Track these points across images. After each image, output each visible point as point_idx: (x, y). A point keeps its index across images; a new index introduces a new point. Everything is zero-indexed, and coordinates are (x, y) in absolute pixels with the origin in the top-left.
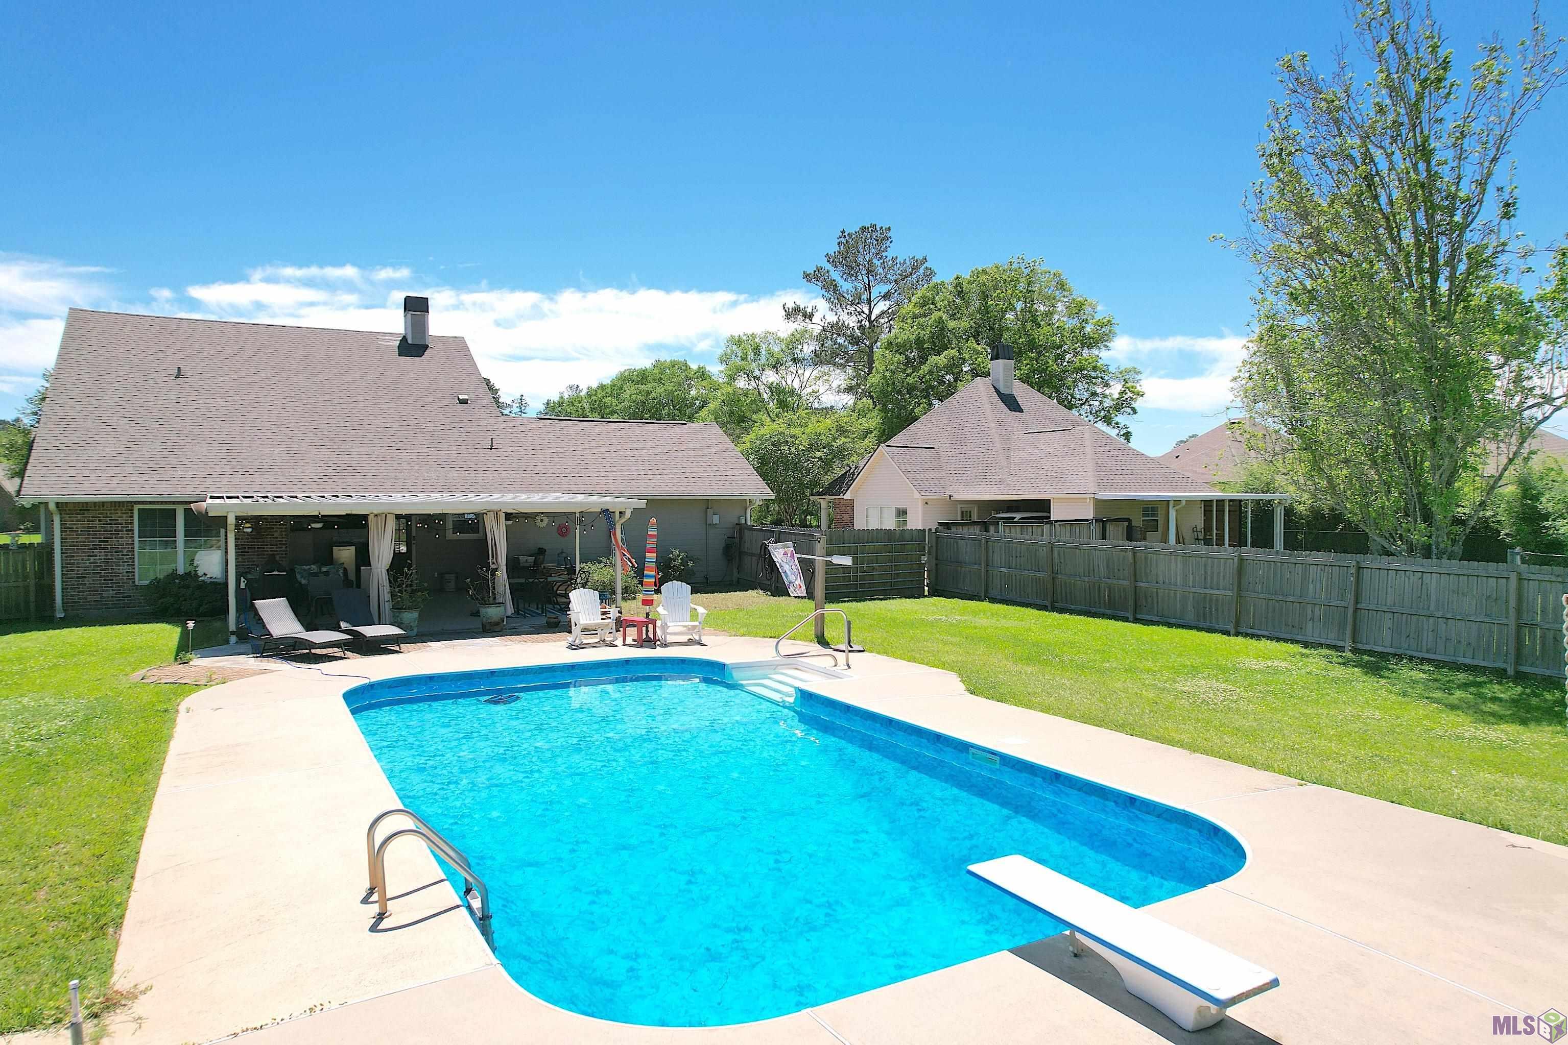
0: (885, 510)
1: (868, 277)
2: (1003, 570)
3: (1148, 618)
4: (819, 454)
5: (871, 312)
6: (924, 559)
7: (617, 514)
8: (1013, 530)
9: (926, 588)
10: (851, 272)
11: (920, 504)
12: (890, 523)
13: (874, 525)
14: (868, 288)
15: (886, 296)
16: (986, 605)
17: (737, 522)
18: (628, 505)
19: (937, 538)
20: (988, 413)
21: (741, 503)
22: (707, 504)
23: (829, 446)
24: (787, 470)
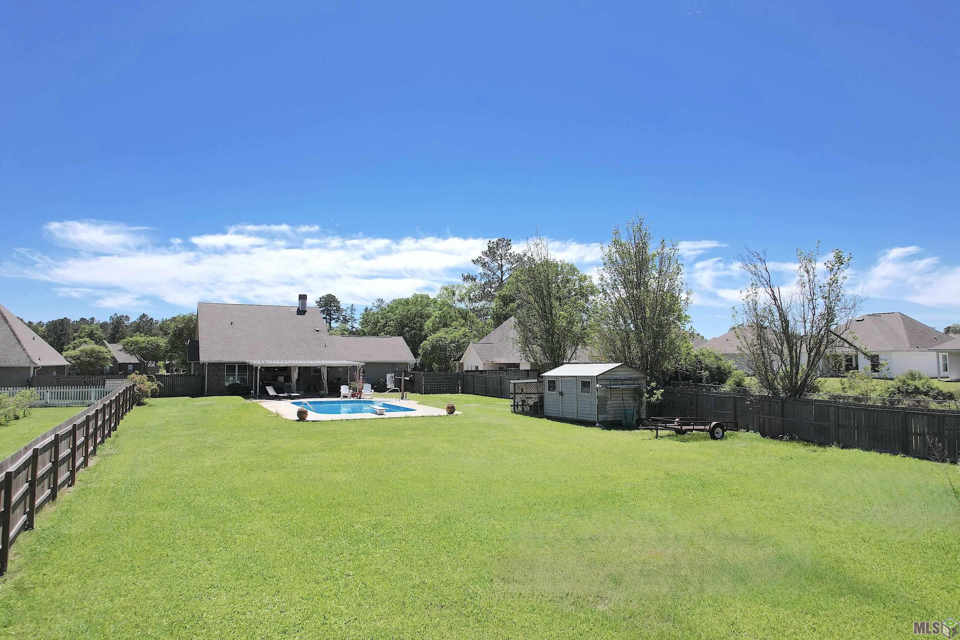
1: (501, 261)
5: (502, 277)
6: (459, 382)
7: (357, 367)
9: (460, 391)
10: (494, 259)
11: (482, 364)
14: (502, 266)
15: (510, 270)
18: (360, 364)
19: (463, 375)
21: (406, 364)
22: (394, 364)
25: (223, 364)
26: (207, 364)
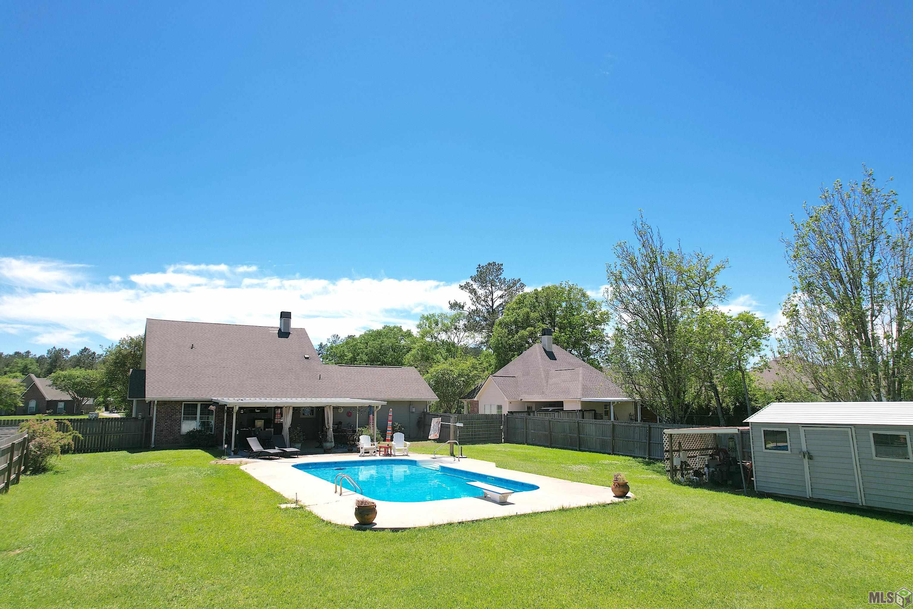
0: (492, 406)
1: (492, 288)
2: (532, 431)
3: (584, 449)
4: (462, 379)
5: (493, 305)
6: (502, 427)
7: (375, 407)
8: (541, 415)
9: (503, 440)
10: (483, 286)
11: (508, 403)
12: (494, 412)
13: (487, 412)
14: (492, 293)
15: (501, 297)
16: (525, 446)
17: (423, 411)
18: (380, 403)
19: (507, 418)
20: (540, 361)
21: (425, 403)
22: (410, 403)
23: (468, 375)
24: (448, 387)
25: (179, 403)
26: (156, 402)
